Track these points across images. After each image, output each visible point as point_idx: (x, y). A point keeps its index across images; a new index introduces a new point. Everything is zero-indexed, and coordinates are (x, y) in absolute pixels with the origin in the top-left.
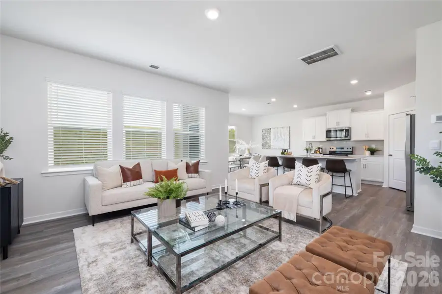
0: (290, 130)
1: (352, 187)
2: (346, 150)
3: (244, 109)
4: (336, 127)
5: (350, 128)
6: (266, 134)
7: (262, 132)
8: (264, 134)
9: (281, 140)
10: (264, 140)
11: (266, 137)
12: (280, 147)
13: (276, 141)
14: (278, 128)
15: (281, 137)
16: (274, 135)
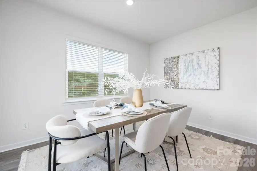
0: (219, 55)
6: (171, 66)
7: (165, 63)
8: (167, 65)
9: (200, 74)
10: (167, 75)
11: (171, 70)
12: (198, 85)
13: (190, 76)
14: (192, 54)
15: (201, 68)
16: (185, 66)
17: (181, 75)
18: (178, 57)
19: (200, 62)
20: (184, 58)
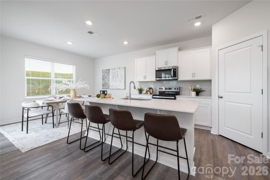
0: (125, 71)
1: (187, 159)
2: (174, 90)
3: (70, 43)
4: (165, 66)
5: (178, 67)
6: (106, 75)
7: (103, 72)
8: (104, 74)
9: (118, 81)
10: (104, 81)
11: (106, 78)
12: (117, 87)
13: (114, 81)
14: (115, 69)
15: (118, 77)
16: (112, 75)
17: (110, 81)
18: (109, 69)
19: (118, 74)
20: (112, 70)
